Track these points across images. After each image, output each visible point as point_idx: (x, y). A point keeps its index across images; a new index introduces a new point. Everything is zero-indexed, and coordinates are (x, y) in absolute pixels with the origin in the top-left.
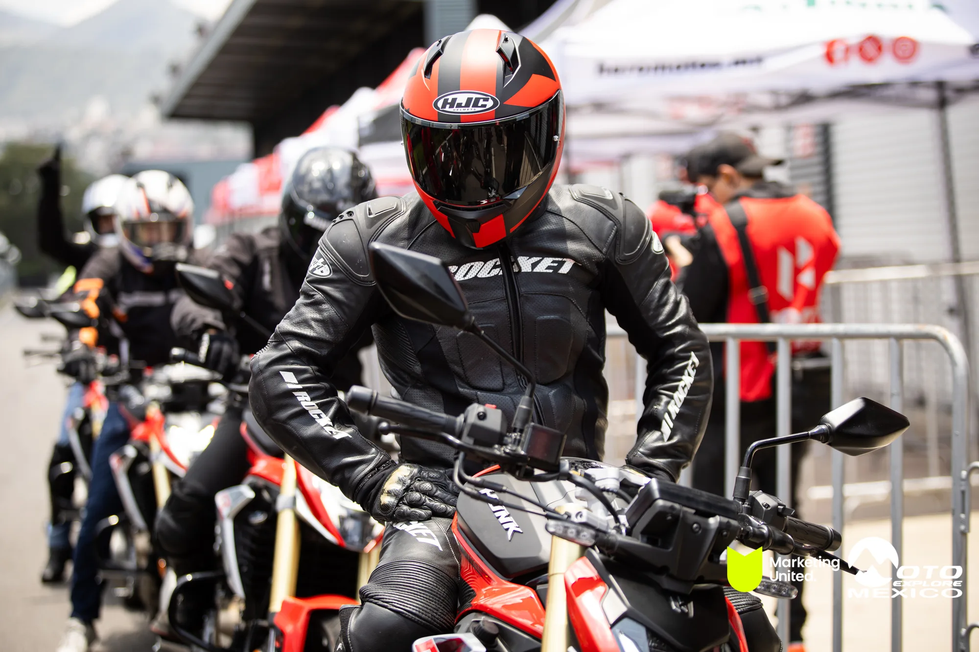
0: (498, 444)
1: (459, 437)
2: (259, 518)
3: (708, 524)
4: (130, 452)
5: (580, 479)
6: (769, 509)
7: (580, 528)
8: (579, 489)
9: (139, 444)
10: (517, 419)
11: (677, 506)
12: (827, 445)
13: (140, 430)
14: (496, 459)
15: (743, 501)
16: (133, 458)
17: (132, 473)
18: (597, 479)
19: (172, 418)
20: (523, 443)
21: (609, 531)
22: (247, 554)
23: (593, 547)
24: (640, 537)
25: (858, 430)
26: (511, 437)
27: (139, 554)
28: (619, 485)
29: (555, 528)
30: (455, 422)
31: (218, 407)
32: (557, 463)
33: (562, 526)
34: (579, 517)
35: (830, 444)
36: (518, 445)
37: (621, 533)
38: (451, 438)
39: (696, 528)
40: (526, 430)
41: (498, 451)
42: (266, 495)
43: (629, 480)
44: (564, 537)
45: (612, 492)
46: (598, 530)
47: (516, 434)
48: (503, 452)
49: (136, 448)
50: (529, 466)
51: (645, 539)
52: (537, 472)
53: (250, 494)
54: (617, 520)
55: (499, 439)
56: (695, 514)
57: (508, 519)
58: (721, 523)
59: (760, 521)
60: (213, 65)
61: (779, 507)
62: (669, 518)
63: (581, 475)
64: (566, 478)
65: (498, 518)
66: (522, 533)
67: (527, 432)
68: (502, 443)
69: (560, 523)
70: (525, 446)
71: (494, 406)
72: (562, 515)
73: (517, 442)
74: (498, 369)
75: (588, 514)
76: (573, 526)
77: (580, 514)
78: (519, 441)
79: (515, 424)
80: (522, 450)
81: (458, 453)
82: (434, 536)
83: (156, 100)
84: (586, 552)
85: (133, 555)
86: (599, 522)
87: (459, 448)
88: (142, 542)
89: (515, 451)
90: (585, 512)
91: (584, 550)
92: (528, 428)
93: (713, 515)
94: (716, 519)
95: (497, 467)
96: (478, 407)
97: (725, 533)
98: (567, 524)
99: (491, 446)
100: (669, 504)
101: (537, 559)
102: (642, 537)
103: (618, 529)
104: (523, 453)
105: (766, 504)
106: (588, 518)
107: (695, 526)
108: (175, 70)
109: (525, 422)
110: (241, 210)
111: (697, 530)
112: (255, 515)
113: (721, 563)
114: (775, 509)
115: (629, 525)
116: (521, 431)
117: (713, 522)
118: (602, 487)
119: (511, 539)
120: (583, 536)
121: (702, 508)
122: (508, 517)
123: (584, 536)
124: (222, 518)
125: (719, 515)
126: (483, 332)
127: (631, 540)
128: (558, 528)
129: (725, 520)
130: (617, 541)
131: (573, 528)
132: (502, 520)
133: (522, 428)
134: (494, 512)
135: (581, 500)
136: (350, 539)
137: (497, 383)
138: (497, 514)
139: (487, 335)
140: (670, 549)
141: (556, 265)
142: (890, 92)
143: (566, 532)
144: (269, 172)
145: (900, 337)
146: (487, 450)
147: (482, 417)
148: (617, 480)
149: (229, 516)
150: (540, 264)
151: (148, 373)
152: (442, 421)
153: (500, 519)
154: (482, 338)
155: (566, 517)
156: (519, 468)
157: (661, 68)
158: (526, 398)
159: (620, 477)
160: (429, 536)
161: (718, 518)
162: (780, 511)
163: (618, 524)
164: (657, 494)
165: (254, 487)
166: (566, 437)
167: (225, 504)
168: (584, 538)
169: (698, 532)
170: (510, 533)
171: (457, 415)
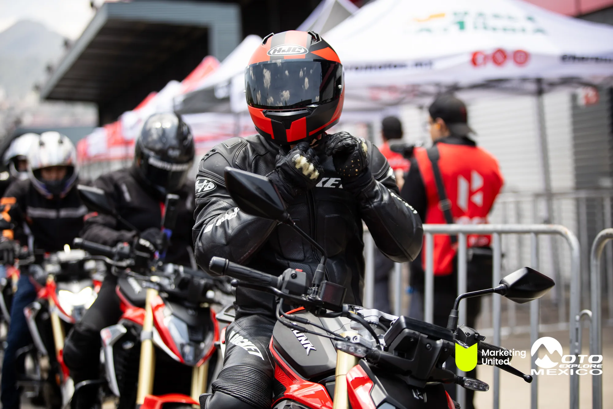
0: (304, 294)
1: (280, 289)
2: (129, 346)
3: (436, 344)
4: (37, 306)
5: (355, 316)
6: (470, 336)
7: (357, 346)
8: (354, 322)
9: (42, 301)
10: (315, 278)
11: (417, 333)
12: (504, 297)
13: (42, 292)
14: (302, 303)
15: (454, 331)
16: (39, 310)
17: (38, 319)
18: (365, 316)
19: (62, 285)
20: (320, 293)
21: (373, 348)
22: (121, 368)
23: (363, 358)
24: (393, 352)
25: (523, 287)
26: (312, 289)
27: (42, 370)
28: (378, 320)
29: (341, 346)
30: (277, 280)
31: (99, 277)
32: (341, 306)
33: (346, 345)
34: (355, 339)
35: (506, 296)
36: (316, 294)
37: (381, 349)
38: (276, 290)
39: (429, 346)
40: (321, 285)
41: (304, 298)
42: (133, 332)
43: (385, 317)
44: (347, 351)
45: (375, 324)
46: (367, 348)
47: (315, 288)
48: (307, 298)
49: (40, 303)
50: (323, 308)
51: (397, 354)
52: (328, 311)
53: (124, 330)
54: (378, 342)
55: (305, 290)
56: (428, 338)
57: (307, 342)
58: (443, 344)
59: (464, 344)
60: (75, 66)
61: (475, 335)
62: (412, 340)
63: (355, 314)
64: (346, 315)
65: (300, 341)
66: (316, 350)
67: (322, 287)
68: (306, 294)
69: (345, 343)
70: (321, 295)
71: (301, 270)
72: (345, 338)
73: (317, 293)
74: (301, 247)
75: (361, 338)
76: (353, 345)
77: (355, 338)
78: (317, 292)
79: (314, 282)
80: (319, 297)
81: (279, 299)
82: (259, 351)
83: (37, 88)
84: (360, 361)
85: (39, 371)
86: (367, 343)
87: (281, 296)
88: (44, 363)
89: (315, 298)
90: (358, 337)
91: (358, 360)
92: (323, 284)
93: (439, 339)
94: (441, 341)
95: (302, 308)
96: (291, 271)
97: (446, 350)
98: (349, 344)
99: (300, 295)
100: (412, 331)
101: (326, 366)
102: (395, 352)
103: (379, 347)
104: (320, 299)
105: (468, 333)
106: (360, 340)
107: (428, 345)
108: (49, 69)
109: (321, 280)
110: (95, 157)
111: (429, 348)
112: (126, 343)
113: (443, 369)
114: (473, 336)
115: (386, 345)
116: (318, 286)
117: (439, 343)
118: (369, 321)
119: (309, 354)
120: (358, 351)
121: (432, 334)
122: (307, 341)
123: (360, 351)
124: (105, 346)
125: (443, 339)
126: (295, 223)
127: (387, 353)
128: (344, 346)
129: (446, 342)
130: (379, 354)
131: (353, 346)
132: (303, 342)
133: (318, 284)
134: (298, 337)
135: (354, 329)
136: (186, 358)
137: (300, 256)
138: (299, 339)
139: (296, 225)
140: (413, 360)
141: (337, 183)
142: (508, 85)
143: (348, 349)
144: (114, 133)
145: (537, 233)
146: (298, 297)
147: (294, 276)
148: (377, 317)
149: (110, 344)
150: (328, 182)
151: (47, 256)
152: (269, 279)
153: (301, 342)
154: (295, 227)
155: (347, 339)
156: (317, 309)
157: (369, 67)
158: (321, 265)
159: (379, 315)
160: (256, 351)
161: (442, 340)
162: (476, 337)
163: (379, 344)
164: (404, 326)
165: (126, 326)
166: (346, 290)
167: (108, 337)
168: (359, 353)
169: (430, 349)
170: (308, 350)
171: (278, 276)
